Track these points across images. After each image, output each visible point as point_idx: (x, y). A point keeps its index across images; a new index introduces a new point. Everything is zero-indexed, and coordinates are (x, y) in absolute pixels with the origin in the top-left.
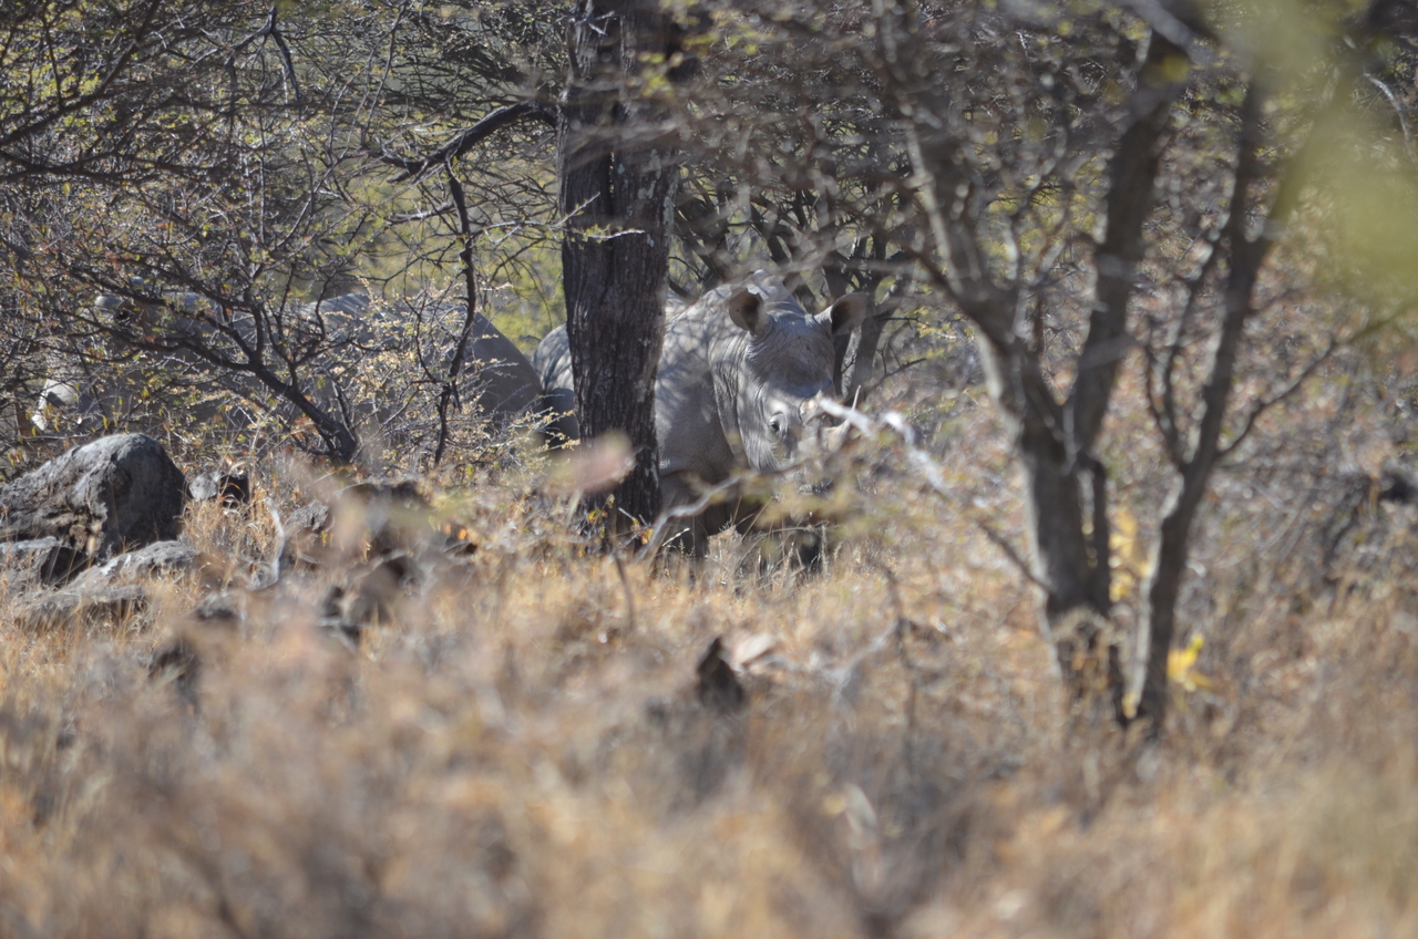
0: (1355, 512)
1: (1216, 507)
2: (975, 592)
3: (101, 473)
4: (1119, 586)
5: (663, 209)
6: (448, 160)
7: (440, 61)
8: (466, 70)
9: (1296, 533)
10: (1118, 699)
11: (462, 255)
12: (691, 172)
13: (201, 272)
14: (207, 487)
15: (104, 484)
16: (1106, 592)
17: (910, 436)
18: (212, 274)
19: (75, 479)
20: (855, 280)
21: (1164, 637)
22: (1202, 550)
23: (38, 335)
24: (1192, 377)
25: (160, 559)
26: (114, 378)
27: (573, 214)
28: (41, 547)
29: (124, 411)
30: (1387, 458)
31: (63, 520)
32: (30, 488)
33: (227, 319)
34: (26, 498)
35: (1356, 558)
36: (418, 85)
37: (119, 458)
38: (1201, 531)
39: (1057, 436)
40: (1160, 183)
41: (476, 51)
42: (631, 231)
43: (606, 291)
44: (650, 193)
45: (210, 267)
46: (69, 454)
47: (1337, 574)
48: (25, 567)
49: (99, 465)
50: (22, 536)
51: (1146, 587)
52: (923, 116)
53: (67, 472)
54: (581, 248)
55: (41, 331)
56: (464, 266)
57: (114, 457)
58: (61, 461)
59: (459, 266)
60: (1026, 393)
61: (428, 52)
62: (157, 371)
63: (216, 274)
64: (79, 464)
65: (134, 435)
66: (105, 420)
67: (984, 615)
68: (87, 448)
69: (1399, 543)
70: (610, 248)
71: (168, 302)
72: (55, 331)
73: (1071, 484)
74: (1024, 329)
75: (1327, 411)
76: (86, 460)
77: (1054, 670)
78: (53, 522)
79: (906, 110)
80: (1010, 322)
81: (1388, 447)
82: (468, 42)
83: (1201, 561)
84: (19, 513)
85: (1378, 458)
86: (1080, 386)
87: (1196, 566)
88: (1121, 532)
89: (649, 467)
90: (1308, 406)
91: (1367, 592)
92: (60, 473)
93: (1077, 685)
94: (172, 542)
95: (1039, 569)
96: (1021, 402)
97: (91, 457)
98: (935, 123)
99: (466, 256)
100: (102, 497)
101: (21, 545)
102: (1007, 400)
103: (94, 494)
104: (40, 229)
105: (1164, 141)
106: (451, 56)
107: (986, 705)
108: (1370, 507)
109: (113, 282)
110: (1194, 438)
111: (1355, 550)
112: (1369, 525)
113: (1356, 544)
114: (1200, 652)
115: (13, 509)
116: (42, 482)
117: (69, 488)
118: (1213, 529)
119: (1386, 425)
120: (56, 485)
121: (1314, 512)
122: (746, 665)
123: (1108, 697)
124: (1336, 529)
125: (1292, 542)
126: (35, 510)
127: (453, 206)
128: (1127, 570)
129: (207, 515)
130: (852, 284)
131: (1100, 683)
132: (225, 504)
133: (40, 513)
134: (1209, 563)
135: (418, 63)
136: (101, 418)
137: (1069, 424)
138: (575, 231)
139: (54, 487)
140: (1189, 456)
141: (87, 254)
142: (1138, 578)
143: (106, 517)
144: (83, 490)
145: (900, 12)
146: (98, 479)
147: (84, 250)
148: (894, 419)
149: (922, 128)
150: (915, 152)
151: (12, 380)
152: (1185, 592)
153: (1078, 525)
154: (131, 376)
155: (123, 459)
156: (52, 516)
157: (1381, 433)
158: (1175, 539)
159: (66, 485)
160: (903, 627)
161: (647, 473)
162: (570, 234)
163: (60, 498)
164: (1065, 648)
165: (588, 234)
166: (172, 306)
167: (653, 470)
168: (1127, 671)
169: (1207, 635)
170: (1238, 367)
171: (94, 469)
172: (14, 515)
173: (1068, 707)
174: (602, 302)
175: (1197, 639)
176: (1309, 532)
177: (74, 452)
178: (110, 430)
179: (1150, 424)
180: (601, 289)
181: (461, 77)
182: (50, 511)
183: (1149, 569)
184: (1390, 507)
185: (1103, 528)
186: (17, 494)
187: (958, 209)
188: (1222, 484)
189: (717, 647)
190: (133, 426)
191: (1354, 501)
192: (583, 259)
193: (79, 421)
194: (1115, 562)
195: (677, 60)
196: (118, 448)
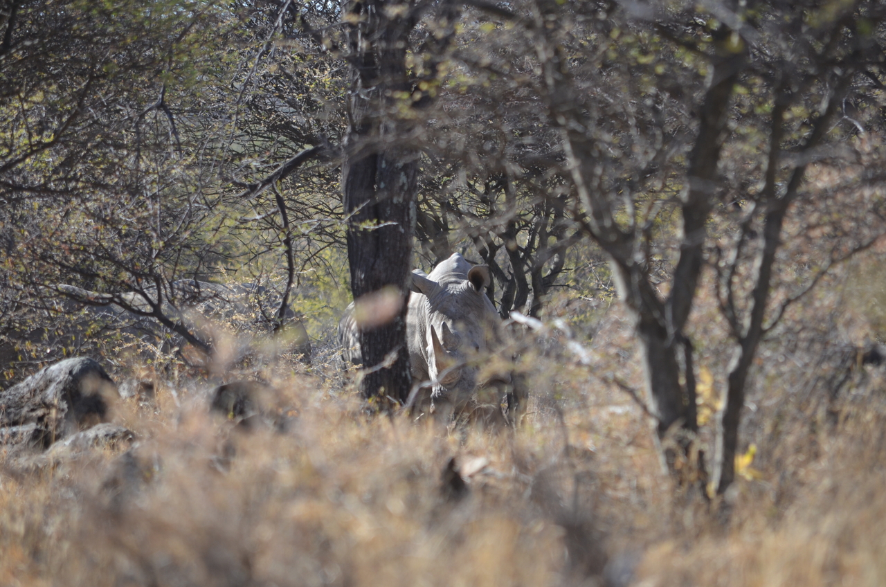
0: (849, 370)
1: (761, 369)
2: (613, 426)
3: (63, 383)
4: (703, 417)
5: (409, 209)
6: (274, 182)
7: (266, 132)
8: (282, 138)
9: (812, 383)
10: (704, 486)
11: (284, 241)
12: (424, 197)
13: (121, 255)
14: (130, 390)
15: (64, 389)
16: (695, 420)
17: (568, 333)
18: (129, 256)
19: (47, 386)
20: (529, 262)
21: (731, 447)
22: (754, 393)
23: (21, 298)
24: (744, 288)
25: (101, 433)
26: (69, 325)
27: (353, 213)
28: (27, 429)
29: (76, 346)
30: (867, 336)
31: (40, 412)
32: (19, 393)
33: (138, 284)
34: (17, 399)
35: (850, 398)
36: (253, 149)
37: (74, 373)
38: (752, 384)
39: (661, 323)
40: (720, 165)
41: (288, 125)
42: (389, 223)
43: (375, 262)
44: (401, 200)
45: (127, 252)
46: (42, 371)
47: (838, 407)
48: (17, 443)
49: (61, 377)
50: (15, 423)
51: (719, 416)
52: (573, 124)
53: (41, 383)
54: (359, 235)
55: (23, 295)
56: (286, 248)
57: (70, 373)
58: (38, 376)
59: (282, 248)
60: (641, 296)
61: (258, 127)
62: (95, 321)
63: (131, 257)
64: (49, 378)
65: (83, 358)
66: (64, 350)
67: (618, 439)
68: (54, 367)
69: (877, 388)
70: (377, 235)
71: (101, 275)
72: (32, 295)
73: (671, 353)
74: (639, 257)
75: (829, 307)
76: (54, 375)
77: (664, 470)
78: (34, 414)
79: (561, 120)
80: (630, 253)
81: (867, 329)
82: (282, 120)
83: (753, 402)
84: (12, 409)
85: (862, 334)
86: (675, 291)
87: (750, 405)
88: (703, 382)
89: (405, 370)
90: (817, 304)
91: (857, 418)
92: (37, 383)
93: (678, 476)
94: (109, 424)
95: (652, 406)
96: (638, 302)
97: (57, 373)
98: (579, 128)
99: (287, 242)
100: (64, 398)
101: (14, 429)
102: (630, 301)
103: (59, 395)
104: (20, 231)
105: (723, 136)
106: (272, 128)
107: (621, 495)
108: (856, 368)
109: (66, 263)
110: (746, 322)
111: (850, 393)
112: (857, 378)
113: (849, 390)
114: (754, 456)
115: (9, 407)
116: (26, 390)
117: (43, 393)
118: (760, 382)
119: (866, 314)
120: (35, 391)
121: (823, 370)
122: (471, 476)
123: (697, 485)
124: (836, 383)
125: (809, 389)
126: (23, 407)
127: (278, 211)
128: (707, 405)
129: (130, 407)
130: (527, 265)
131: (693, 476)
132: (140, 399)
133: (25, 410)
134: (759, 404)
135: (252, 135)
136: (61, 349)
137: (669, 314)
138: (355, 224)
139: (34, 392)
140: (744, 333)
141: (51, 247)
142: (714, 411)
143: (67, 410)
144: (52, 394)
145: (556, 61)
146: (61, 387)
147: (48, 244)
148: (559, 323)
149: (572, 133)
150: (567, 147)
151: (5, 328)
152: (744, 421)
153: (676, 379)
154: (80, 324)
155: (76, 374)
156: (33, 410)
157: (863, 318)
158: (737, 386)
159: (41, 391)
160: (568, 450)
161: (403, 374)
162: (352, 226)
163: (38, 399)
164: (670, 454)
165: (363, 226)
166: (104, 278)
167: (407, 372)
168: (709, 468)
169: (759, 446)
170: (773, 282)
171: (58, 380)
172: (9, 411)
173: (673, 491)
174: (372, 269)
175: (753, 448)
176: (820, 384)
177: (46, 370)
178: (68, 355)
179: (720, 318)
180: (372, 260)
181: (278, 142)
182: (32, 407)
183: (721, 405)
184: (869, 368)
185: (692, 380)
186: (11, 397)
187: (595, 183)
188: (765, 351)
189: (452, 464)
190: (82, 354)
191: (849, 364)
192: (360, 242)
193: (48, 351)
194: (700, 401)
195: (418, 96)
196: (73, 367)
